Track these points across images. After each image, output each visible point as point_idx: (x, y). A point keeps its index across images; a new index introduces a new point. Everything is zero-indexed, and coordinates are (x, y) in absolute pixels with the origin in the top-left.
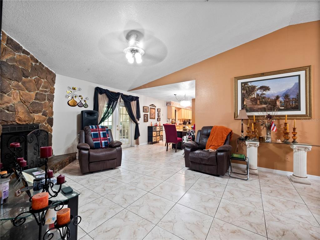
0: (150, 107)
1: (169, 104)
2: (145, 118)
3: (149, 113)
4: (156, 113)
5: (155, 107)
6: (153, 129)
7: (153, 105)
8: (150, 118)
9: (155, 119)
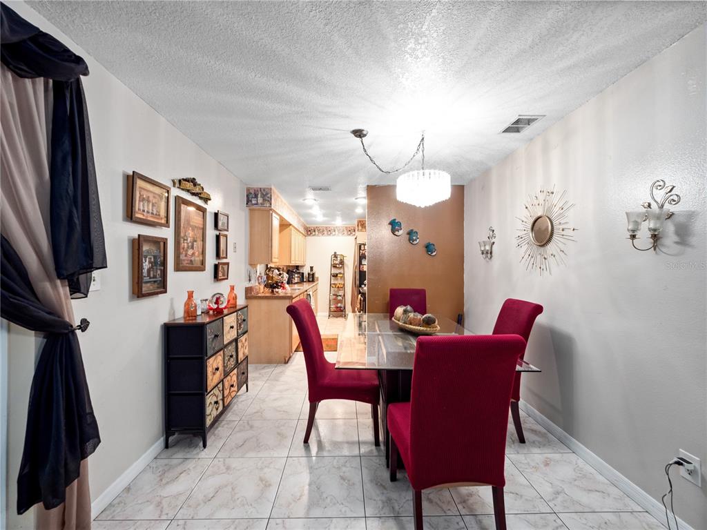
0: (175, 192)
1: (260, 200)
2: (146, 265)
3: (167, 233)
4: (211, 233)
5: (206, 200)
6: (210, 337)
7: (193, 181)
8: (178, 268)
9: (201, 268)
